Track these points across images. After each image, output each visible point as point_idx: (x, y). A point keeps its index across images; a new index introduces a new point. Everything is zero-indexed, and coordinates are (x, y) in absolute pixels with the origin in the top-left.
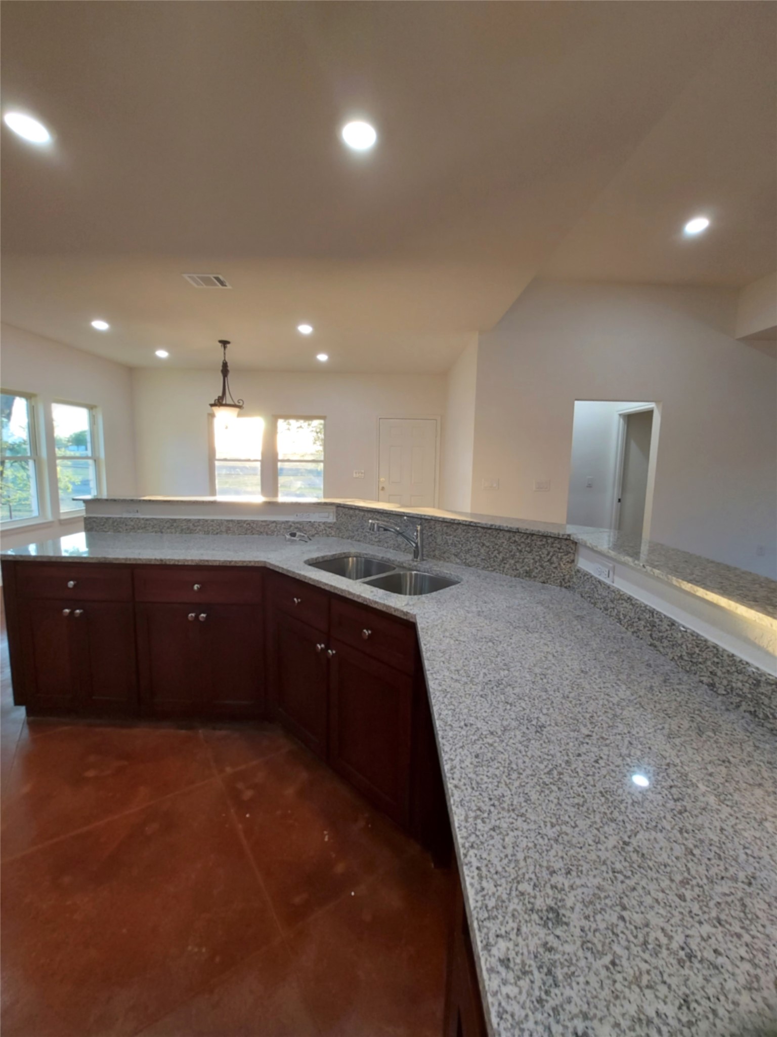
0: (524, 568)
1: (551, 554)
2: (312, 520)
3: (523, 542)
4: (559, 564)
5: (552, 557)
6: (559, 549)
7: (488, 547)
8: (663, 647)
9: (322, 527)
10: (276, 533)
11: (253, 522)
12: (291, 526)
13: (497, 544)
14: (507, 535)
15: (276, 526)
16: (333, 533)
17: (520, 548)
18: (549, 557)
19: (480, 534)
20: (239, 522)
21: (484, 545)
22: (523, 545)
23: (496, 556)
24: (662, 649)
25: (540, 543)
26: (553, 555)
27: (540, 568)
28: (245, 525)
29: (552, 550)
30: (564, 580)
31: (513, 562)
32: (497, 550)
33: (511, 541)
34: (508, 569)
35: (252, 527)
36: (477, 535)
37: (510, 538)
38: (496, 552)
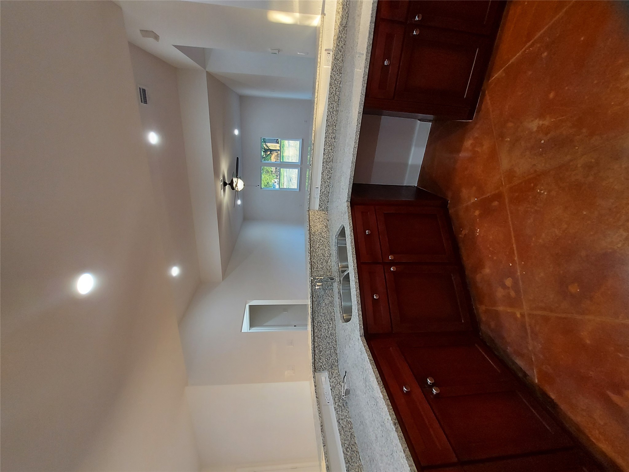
0: (325, 229)
1: (316, 218)
2: (330, 388)
3: (314, 230)
4: (319, 215)
5: (317, 218)
6: (313, 215)
7: (319, 245)
8: (331, 157)
9: (333, 379)
10: (349, 420)
11: (343, 445)
12: (338, 405)
13: (317, 241)
14: (312, 236)
15: (342, 419)
16: (337, 371)
17: (316, 231)
18: (318, 219)
19: (314, 249)
20: (347, 462)
21: (318, 247)
22: (315, 229)
23: (323, 241)
24: (332, 157)
25: (312, 222)
26: (316, 217)
27: (323, 222)
28: (349, 454)
29: (314, 218)
30: (325, 214)
31: (323, 233)
32: (319, 240)
33: (314, 234)
34: (327, 235)
35: (349, 445)
36: (315, 251)
37: (313, 235)
38: (320, 241)
